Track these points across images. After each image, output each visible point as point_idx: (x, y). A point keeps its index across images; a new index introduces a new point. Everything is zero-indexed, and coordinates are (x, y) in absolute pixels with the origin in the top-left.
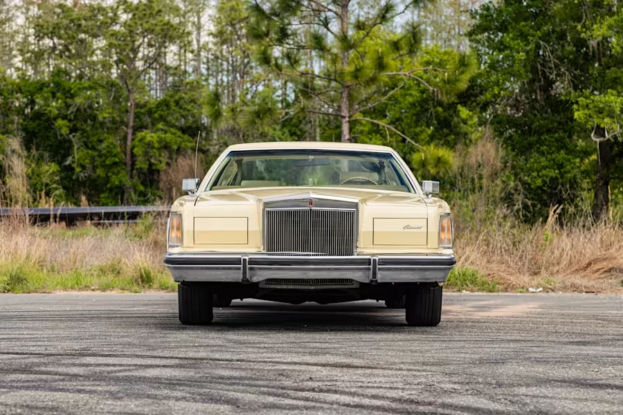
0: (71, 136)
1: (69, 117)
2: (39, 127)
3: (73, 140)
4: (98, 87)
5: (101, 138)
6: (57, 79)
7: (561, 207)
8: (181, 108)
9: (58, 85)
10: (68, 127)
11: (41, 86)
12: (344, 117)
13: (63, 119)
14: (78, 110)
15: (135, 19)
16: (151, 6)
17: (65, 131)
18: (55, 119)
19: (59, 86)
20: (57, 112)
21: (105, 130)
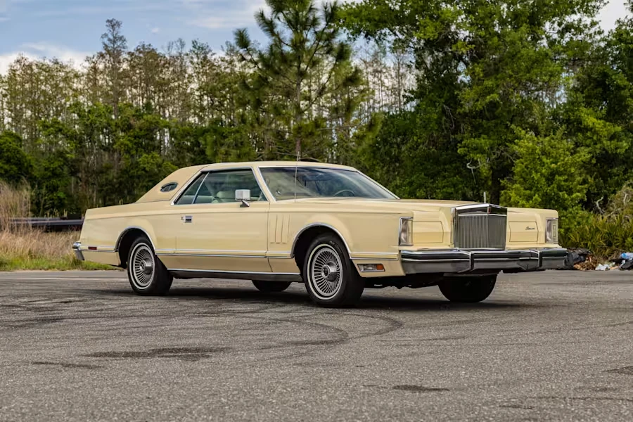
11: (205, 131)
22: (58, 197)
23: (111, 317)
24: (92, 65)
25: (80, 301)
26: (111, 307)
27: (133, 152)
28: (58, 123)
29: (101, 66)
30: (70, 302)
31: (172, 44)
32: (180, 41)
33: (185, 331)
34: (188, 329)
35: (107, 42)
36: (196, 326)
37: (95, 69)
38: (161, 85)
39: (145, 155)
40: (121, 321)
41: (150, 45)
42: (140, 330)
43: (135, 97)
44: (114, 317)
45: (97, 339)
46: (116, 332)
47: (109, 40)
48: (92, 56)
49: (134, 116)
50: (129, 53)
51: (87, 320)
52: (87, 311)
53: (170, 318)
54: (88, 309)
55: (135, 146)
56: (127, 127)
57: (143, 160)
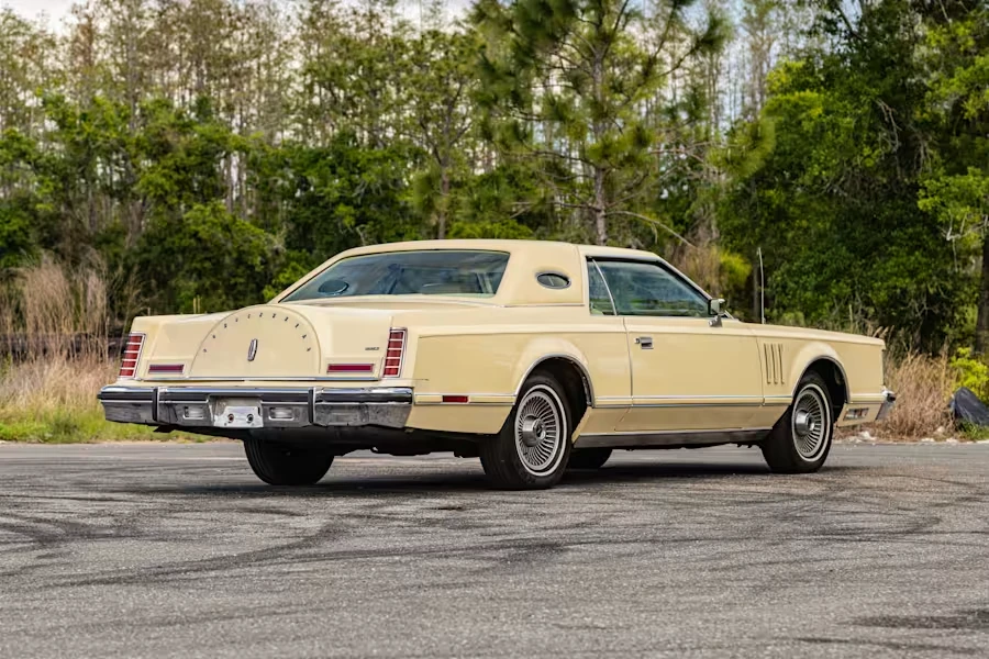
0: (358, 229)
1: (355, 202)
2: (314, 216)
3: (361, 234)
4: (396, 158)
5: (401, 231)
6: (338, 146)
7: (886, 330)
8: (517, 186)
9: (340, 156)
10: (354, 215)
11: (317, 156)
12: (599, 211)
13: (347, 204)
14: (368, 191)
15: (448, 58)
16: (472, 40)
17: (349, 221)
18: (335, 204)
19: (341, 158)
20: (337, 194)
21: (408, 219)
24: (84, 21)
27: (173, 200)
29: (102, 25)
39: (197, 206)
43: (170, 88)
48: (84, 3)
55: (176, 188)
56: (160, 150)
57: (194, 214)
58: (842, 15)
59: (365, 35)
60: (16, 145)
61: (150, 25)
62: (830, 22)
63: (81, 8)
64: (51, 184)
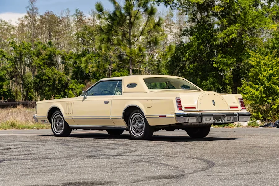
12: (130, 68)
22: (3, 91)
23: (34, 159)
24: (21, 22)
25: (15, 148)
26: (33, 152)
27: (42, 67)
28: (3, 52)
29: (26, 23)
30: (9, 149)
31: (63, 11)
32: (68, 9)
33: (81, 169)
34: (82, 167)
35: (29, 11)
36: (88, 165)
37: (23, 25)
38: (57, 32)
39: (48, 69)
40: (41, 162)
41: (52, 12)
42: (53, 168)
43: (43, 39)
44: (36, 159)
45: (26, 175)
46: (38, 170)
47: (30, 9)
48: (21, 18)
49: (42, 48)
50: (41, 16)
51: (20, 161)
52: (20, 155)
53: (70, 159)
54: (20, 154)
55: (43, 64)
56: (39, 54)
57: (48, 71)
58: (196, 17)
59: (92, 25)
60: (2, 54)
61: (38, 23)
62: (194, 19)
63: (20, 19)
64: (11, 63)
